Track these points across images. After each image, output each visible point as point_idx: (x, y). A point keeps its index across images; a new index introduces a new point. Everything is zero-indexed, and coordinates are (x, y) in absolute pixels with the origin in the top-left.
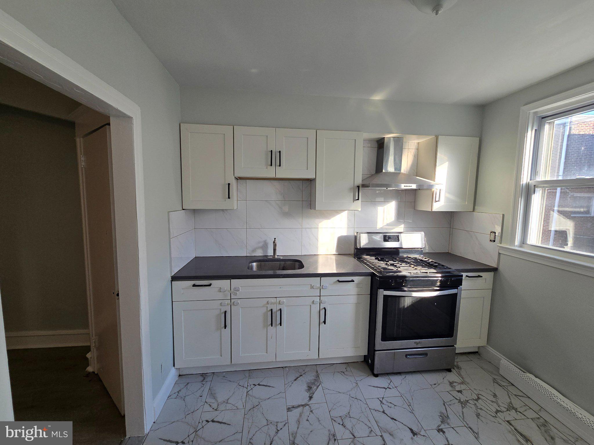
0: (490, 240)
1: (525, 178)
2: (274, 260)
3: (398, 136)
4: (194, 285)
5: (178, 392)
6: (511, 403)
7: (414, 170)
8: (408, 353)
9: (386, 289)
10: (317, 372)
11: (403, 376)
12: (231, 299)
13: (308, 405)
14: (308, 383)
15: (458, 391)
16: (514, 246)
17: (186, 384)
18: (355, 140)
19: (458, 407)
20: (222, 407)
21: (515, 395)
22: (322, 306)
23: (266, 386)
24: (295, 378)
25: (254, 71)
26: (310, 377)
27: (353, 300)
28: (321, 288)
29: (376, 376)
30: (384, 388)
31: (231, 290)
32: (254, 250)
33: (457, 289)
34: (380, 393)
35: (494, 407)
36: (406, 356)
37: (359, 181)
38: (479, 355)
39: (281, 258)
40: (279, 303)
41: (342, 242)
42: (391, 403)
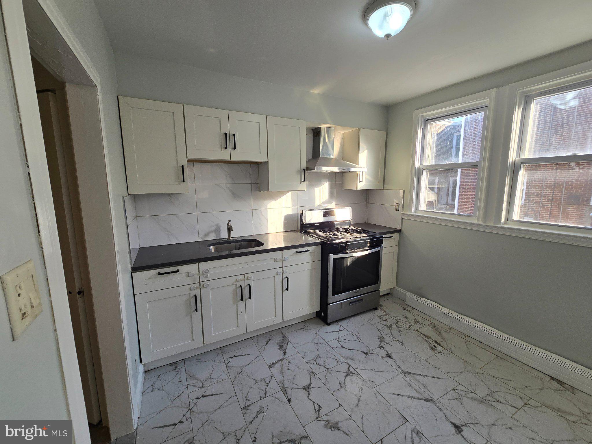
0: (396, 210)
1: (417, 164)
2: (229, 242)
3: (330, 126)
4: (160, 274)
5: (152, 386)
6: (415, 319)
7: (341, 156)
8: (351, 301)
9: (334, 253)
10: (283, 334)
11: (348, 320)
12: (200, 282)
13: (284, 359)
14: (278, 344)
15: (385, 321)
16: (412, 212)
17: (158, 376)
18: (300, 127)
19: (387, 330)
20: (207, 383)
21: (417, 314)
22: (284, 276)
23: (242, 355)
24: (266, 343)
25: (212, 50)
26: (278, 338)
27: (308, 266)
28: (283, 260)
29: (329, 324)
30: (337, 331)
31: (199, 273)
32: (207, 235)
33: (380, 247)
34: (336, 335)
35: (407, 324)
36: (349, 303)
37: (304, 165)
38: (391, 295)
39: (236, 239)
40: (248, 279)
41: (288, 219)
42: (345, 340)
